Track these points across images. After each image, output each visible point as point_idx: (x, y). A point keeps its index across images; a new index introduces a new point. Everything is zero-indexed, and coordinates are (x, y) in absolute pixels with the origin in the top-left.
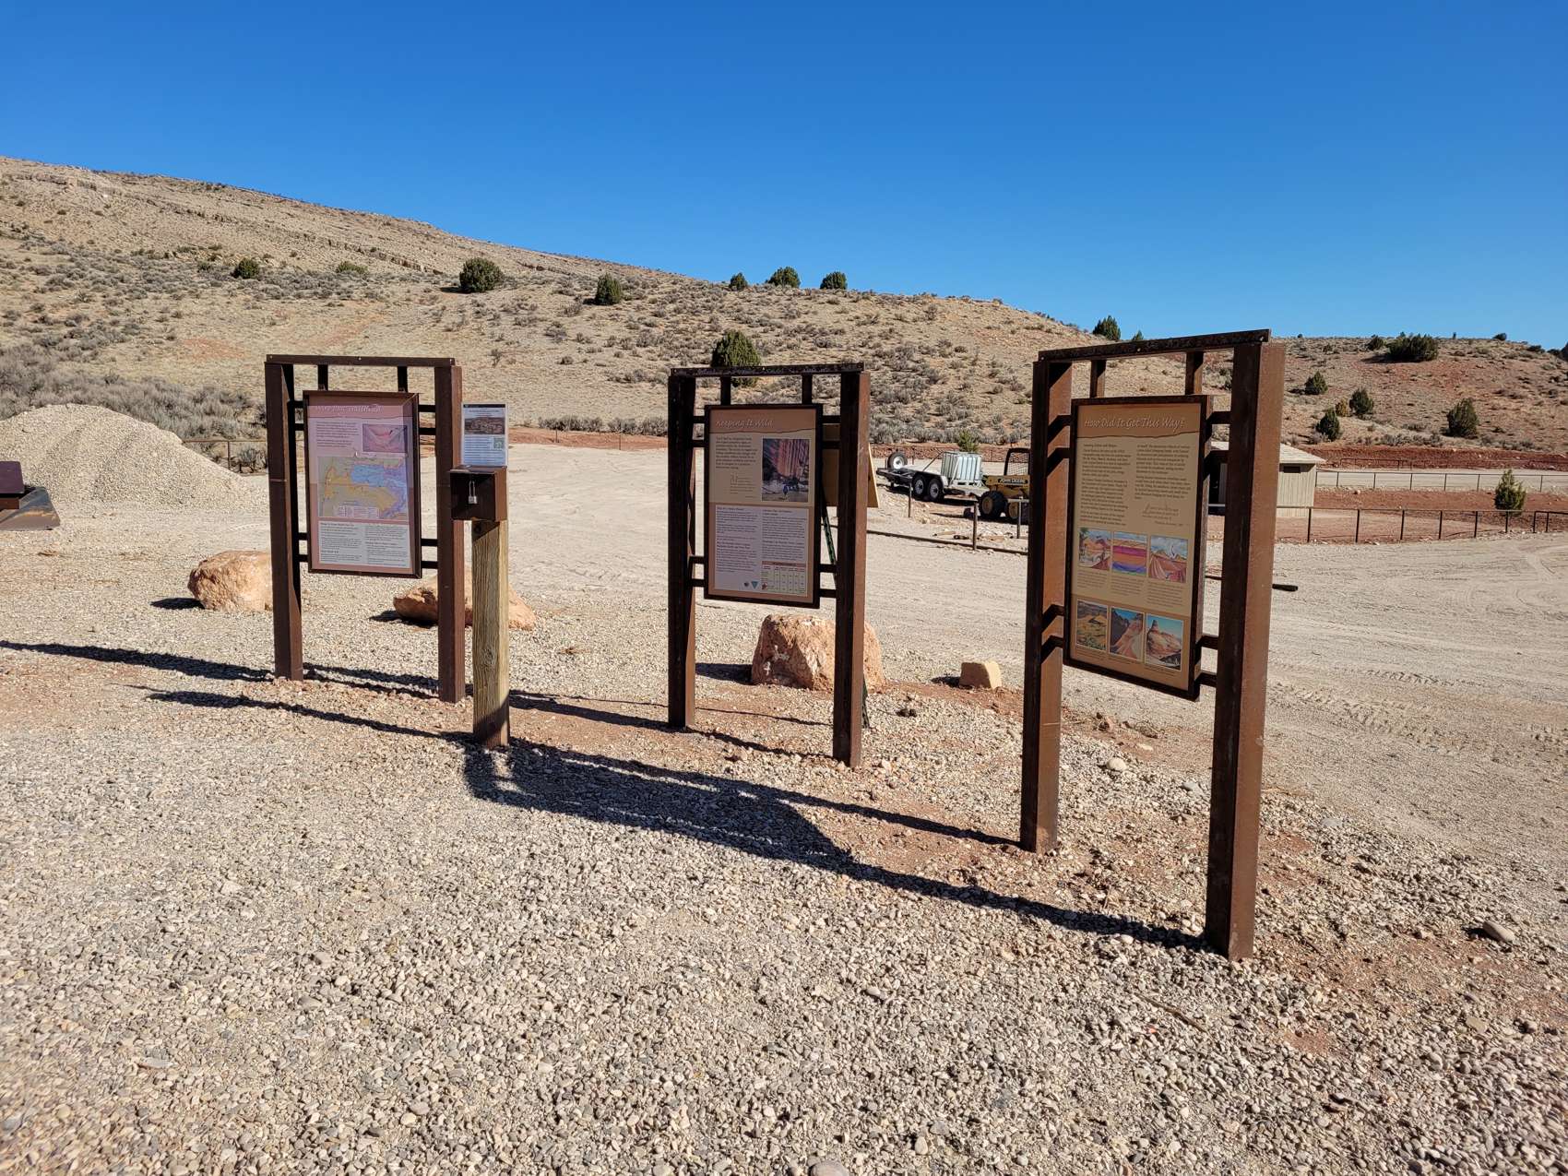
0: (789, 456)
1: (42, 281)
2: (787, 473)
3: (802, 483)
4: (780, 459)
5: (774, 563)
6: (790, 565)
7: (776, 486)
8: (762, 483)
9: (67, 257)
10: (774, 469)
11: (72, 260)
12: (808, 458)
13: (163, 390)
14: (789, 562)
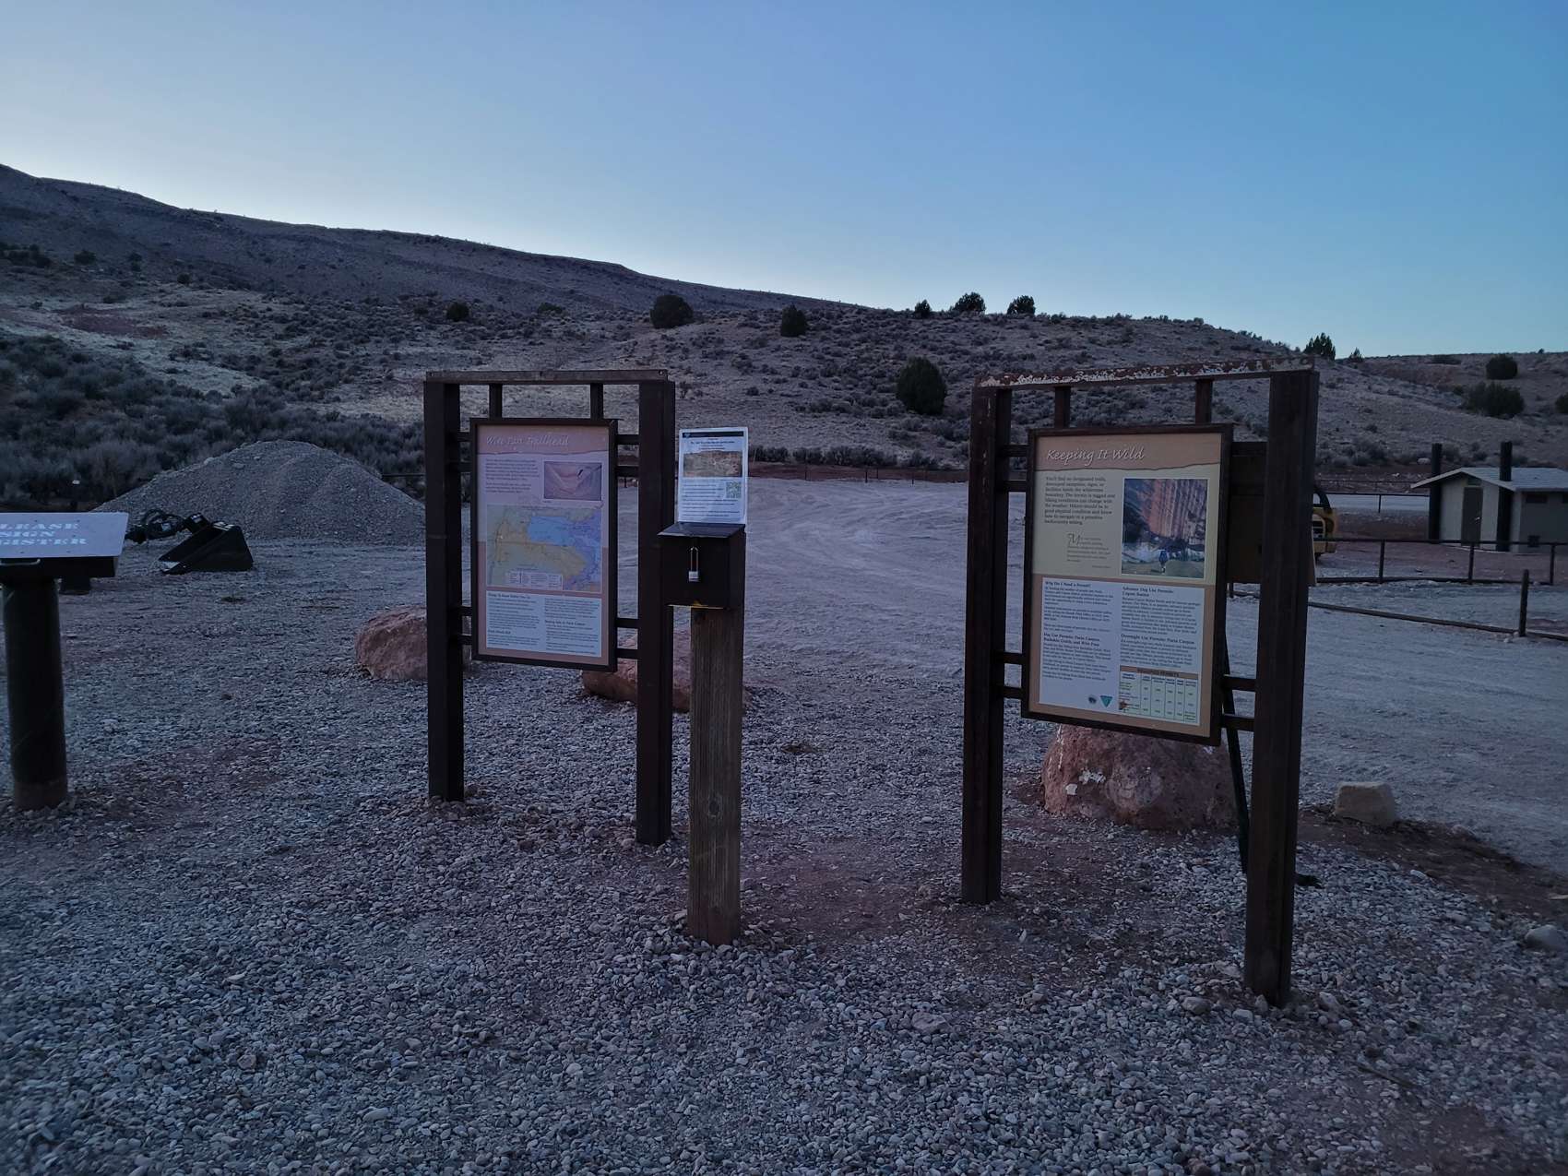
0: (1170, 506)
1: (280, 329)
2: (1167, 532)
3: (1193, 548)
4: (1155, 507)
5: (1140, 670)
6: (1170, 674)
7: (1145, 551)
8: (1122, 545)
9: (302, 306)
10: (1143, 525)
11: (306, 309)
12: (1204, 509)
13: (378, 426)
14: (1167, 669)
